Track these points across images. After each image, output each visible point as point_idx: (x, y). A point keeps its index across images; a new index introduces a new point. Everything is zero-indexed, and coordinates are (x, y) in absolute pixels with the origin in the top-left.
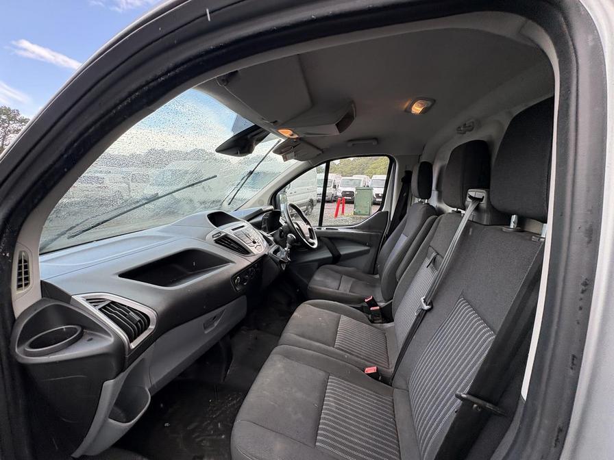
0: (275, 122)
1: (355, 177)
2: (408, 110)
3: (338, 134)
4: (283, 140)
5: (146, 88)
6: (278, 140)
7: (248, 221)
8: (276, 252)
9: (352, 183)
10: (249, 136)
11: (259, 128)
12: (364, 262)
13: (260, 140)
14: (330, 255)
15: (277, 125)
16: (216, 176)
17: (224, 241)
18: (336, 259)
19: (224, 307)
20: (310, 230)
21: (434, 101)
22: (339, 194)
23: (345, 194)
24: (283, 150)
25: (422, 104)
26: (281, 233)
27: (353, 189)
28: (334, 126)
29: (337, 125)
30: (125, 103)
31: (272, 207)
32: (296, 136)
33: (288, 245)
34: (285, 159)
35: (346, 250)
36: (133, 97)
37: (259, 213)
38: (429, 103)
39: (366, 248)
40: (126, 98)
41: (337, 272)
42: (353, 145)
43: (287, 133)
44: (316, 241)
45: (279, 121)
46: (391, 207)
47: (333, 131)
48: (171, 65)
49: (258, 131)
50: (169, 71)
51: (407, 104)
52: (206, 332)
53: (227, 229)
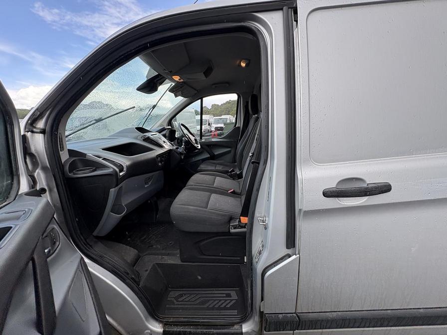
0: (171, 72)
1: (223, 117)
2: (240, 65)
3: (205, 78)
4: (174, 84)
5: (126, 54)
6: (170, 84)
7: (160, 133)
8: (177, 148)
9: (221, 121)
10: (155, 81)
11: (161, 75)
12: (229, 157)
13: (161, 84)
14: (209, 156)
15: (172, 73)
16: (134, 107)
17: (148, 140)
18: (213, 157)
19: (154, 173)
20: (196, 140)
21: (250, 60)
22: (213, 129)
23: (217, 129)
24: (174, 90)
25: (245, 62)
26: (178, 141)
27: (222, 125)
28: (202, 73)
29: (204, 73)
30: (117, 60)
31: (170, 127)
32: (182, 80)
33: (183, 144)
34: (176, 96)
35: (218, 152)
36: (121, 58)
37: (163, 130)
38: (248, 62)
39: (229, 149)
40: (118, 58)
41: (214, 163)
42: (216, 87)
43: (177, 78)
44: (199, 146)
45: (173, 71)
46: (240, 124)
47: (201, 77)
48: (138, 46)
49: (160, 78)
50: (137, 48)
51: (238, 62)
52: (146, 186)
53: (148, 134)
